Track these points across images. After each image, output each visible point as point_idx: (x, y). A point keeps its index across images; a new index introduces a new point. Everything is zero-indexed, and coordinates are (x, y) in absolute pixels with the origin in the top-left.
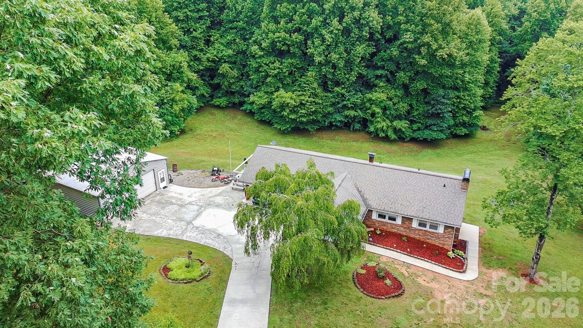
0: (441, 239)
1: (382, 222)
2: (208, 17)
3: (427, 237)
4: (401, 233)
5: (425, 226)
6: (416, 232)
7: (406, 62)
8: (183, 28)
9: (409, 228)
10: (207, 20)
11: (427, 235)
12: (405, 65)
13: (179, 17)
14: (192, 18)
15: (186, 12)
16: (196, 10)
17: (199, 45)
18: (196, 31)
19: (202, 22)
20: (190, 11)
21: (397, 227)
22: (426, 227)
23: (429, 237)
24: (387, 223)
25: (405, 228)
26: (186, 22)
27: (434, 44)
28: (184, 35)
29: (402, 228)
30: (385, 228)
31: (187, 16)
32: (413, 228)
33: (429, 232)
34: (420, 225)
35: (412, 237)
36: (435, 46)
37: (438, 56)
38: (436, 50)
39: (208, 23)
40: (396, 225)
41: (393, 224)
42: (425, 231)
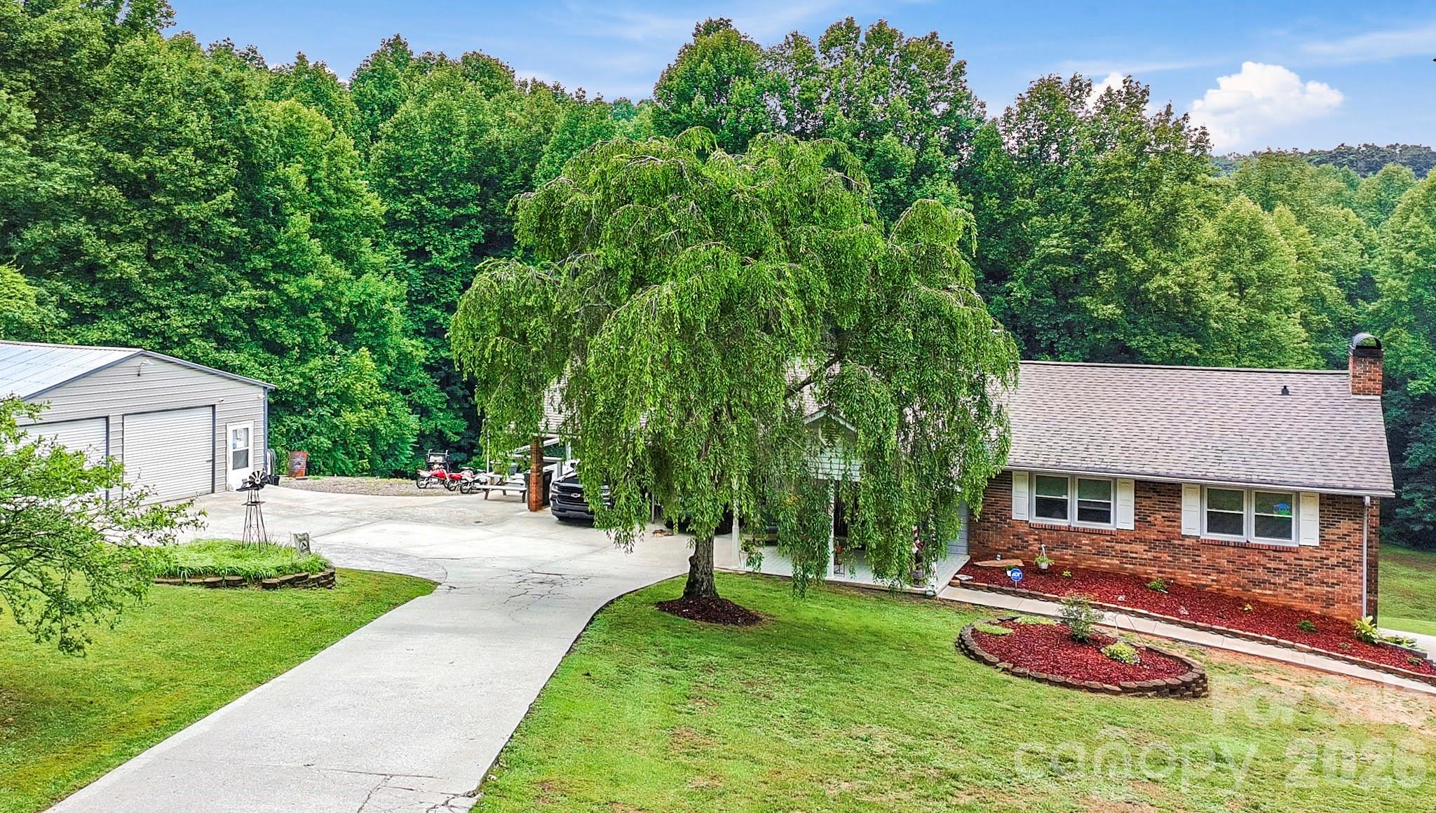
0: (1314, 575)
1: (1053, 529)
2: (480, 220)
3: (1251, 574)
4: (1140, 569)
5: (1235, 524)
6: (1203, 558)
7: (1056, 326)
8: (405, 243)
9: (1171, 541)
10: (477, 228)
11: (1252, 566)
12: (1053, 335)
13: (399, 215)
14: (433, 221)
15: (418, 202)
16: (447, 201)
17: (446, 292)
18: (440, 252)
19: (459, 233)
20: (428, 199)
21: (1118, 547)
22: (1241, 533)
23: (1260, 573)
24: (1076, 530)
25: (1152, 544)
26: (415, 229)
27: (1135, 261)
28: (406, 261)
29: (1140, 547)
30: (1068, 554)
31: (420, 214)
32: (1187, 542)
33: (1259, 549)
34: (1215, 523)
35: (1188, 583)
36: (1138, 266)
37: (1153, 293)
38: (1146, 276)
39: (479, 234)
40: (1114, 536)
41: (1100, 533)
42: (1237, 546)
